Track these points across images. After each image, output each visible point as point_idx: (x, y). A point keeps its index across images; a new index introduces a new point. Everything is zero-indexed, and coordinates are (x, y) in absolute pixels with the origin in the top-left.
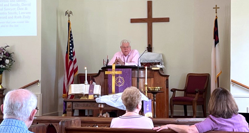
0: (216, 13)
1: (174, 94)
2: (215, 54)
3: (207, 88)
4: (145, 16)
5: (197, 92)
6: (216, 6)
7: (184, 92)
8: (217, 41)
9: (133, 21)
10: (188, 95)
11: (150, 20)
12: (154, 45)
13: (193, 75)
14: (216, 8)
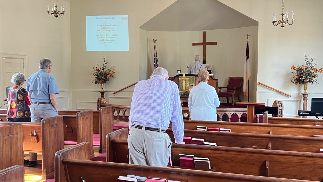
0: (248, 39)
1: (220, 90)
2: (247, 66)
3: (241, 86)
4: (202, 42)
5: (235, 89)
6: (248, 34)
7: (227, 89)
8: (248, 57)
9: (194, 44)
10: (229, 91)
11: (204, 44)
12: (207, 60)
13: (233, 78)
14: (248, 36)
